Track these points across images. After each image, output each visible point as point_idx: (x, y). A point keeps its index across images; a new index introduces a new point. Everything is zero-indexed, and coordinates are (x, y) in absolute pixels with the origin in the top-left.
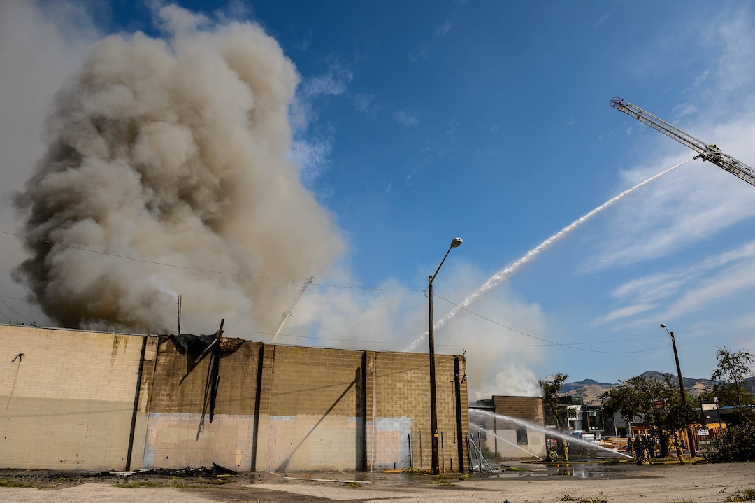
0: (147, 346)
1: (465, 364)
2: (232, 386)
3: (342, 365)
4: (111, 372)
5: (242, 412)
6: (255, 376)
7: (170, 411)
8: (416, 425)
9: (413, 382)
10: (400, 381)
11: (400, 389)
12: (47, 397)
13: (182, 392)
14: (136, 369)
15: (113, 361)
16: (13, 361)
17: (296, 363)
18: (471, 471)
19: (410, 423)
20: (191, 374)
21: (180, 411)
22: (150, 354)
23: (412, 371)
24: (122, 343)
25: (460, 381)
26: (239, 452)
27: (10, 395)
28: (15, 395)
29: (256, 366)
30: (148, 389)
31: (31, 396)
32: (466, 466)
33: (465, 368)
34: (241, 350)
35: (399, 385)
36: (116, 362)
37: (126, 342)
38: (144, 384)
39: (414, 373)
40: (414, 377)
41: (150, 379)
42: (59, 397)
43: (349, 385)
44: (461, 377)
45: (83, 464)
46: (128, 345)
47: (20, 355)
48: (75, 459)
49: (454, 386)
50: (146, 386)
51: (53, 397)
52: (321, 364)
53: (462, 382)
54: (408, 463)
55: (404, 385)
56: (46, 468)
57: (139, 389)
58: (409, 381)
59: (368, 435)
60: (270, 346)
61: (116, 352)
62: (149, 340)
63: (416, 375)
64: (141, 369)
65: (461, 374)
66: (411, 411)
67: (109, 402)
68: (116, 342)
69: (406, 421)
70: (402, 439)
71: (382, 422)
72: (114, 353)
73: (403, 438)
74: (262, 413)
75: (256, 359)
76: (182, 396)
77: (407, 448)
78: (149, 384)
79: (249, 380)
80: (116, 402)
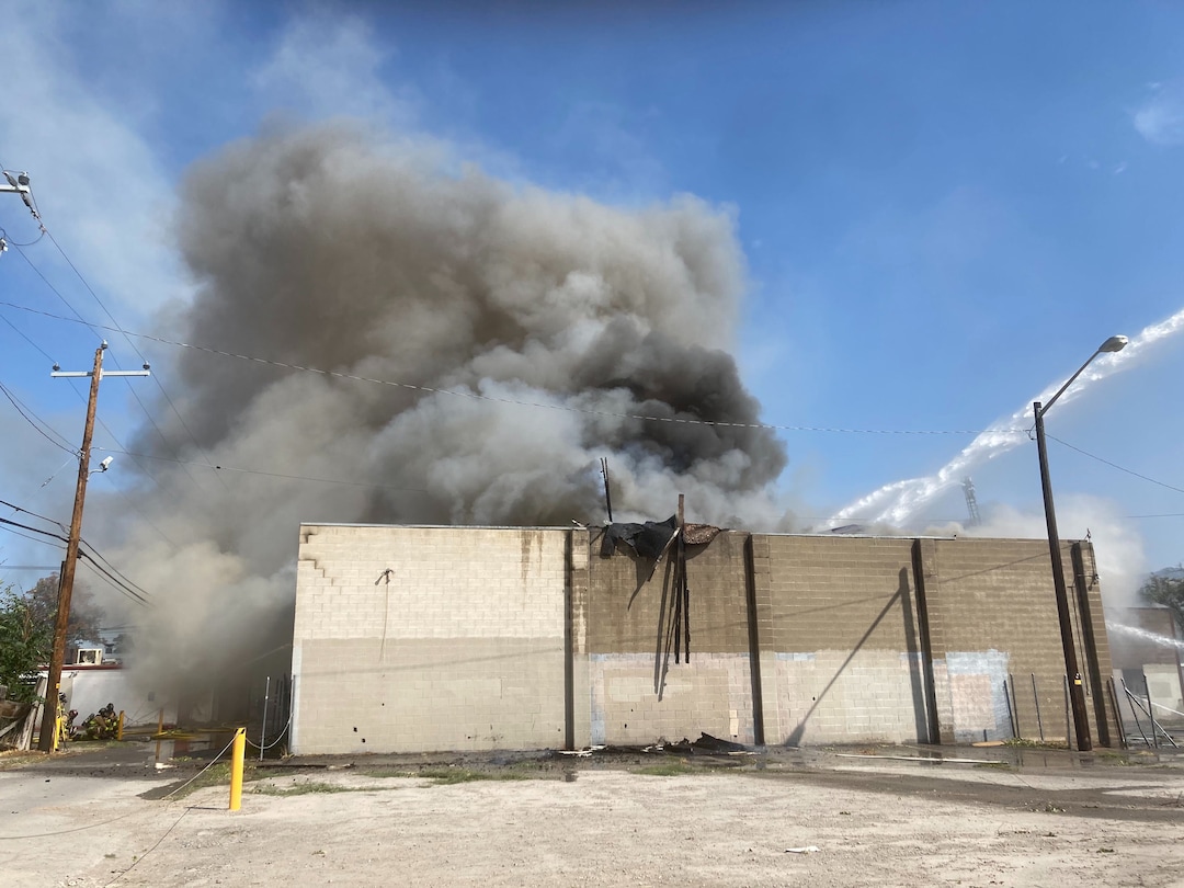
0: (575, 547)
1: (1092, 556)
2: (710, 607)
3: (880, 565)
4: (525, 591)
5: (730, 648)
6: (743, 588)
7: (620, 651)
8: (1015, 663)
9: (1003, 589)
10: (980, 589)
11: (980, 602)
12: (436, 636)
13: (634, 616)
14: (560, 584)
15: (525, 573)
16: (377, 583)
17: (806, 564)
18: (1124, 745)
19: (1005, 660)
20: (644, 588)
21: (635, 650)
22: (580, 558)
23: (999, 571)
24: (534, 544)
25: (1087, 586)
26: (733, 713)
27: (381, 637)
28: (387, 637)
29: (741, 572)
30: (585, 615)
31: (413, 637)
32: (1113, 736)
33: (1094, 563)
34: (715, 544)
35: (979, 595)
36: (530, 575)
37: (540, 542)
38: (578, 609)
39: (1004, 574)
40: (1003, 581)
41: (585, 599)
42: (454, 636)
43: (890, 598)
44: (1088, 579)
45: (502, 741)
46: (545, 546)
47: (387, 572)
48: (489, 733)
49: (1075, 594)
50: (581, 611)
51: (444, 637)
52: (846, 564)
53: (1090, 589)
54: (1009, 728)
55: (988, 596)
56: (448, 749)
57: (569, 616)
58: (995, 589)
59: (937, 683)
60: (761, 537)
61: (528, 558)
62: (575, 536)
63: (1007, 578)
64: (569, 583)
65: (1088, 574)
66: (1004, 640)
67: (527, 640)
68: (526, 543)
69: (997, 659)
70: (995, 689)
71: (957, 660)
72: (525, 560)
73: (996, 686)
74: (765, 648)
75: (741, 560)
76: (635, 624)
77: (1005, 705)
78: (585, 607)
79: (734, 595)
80: (538, 640)
